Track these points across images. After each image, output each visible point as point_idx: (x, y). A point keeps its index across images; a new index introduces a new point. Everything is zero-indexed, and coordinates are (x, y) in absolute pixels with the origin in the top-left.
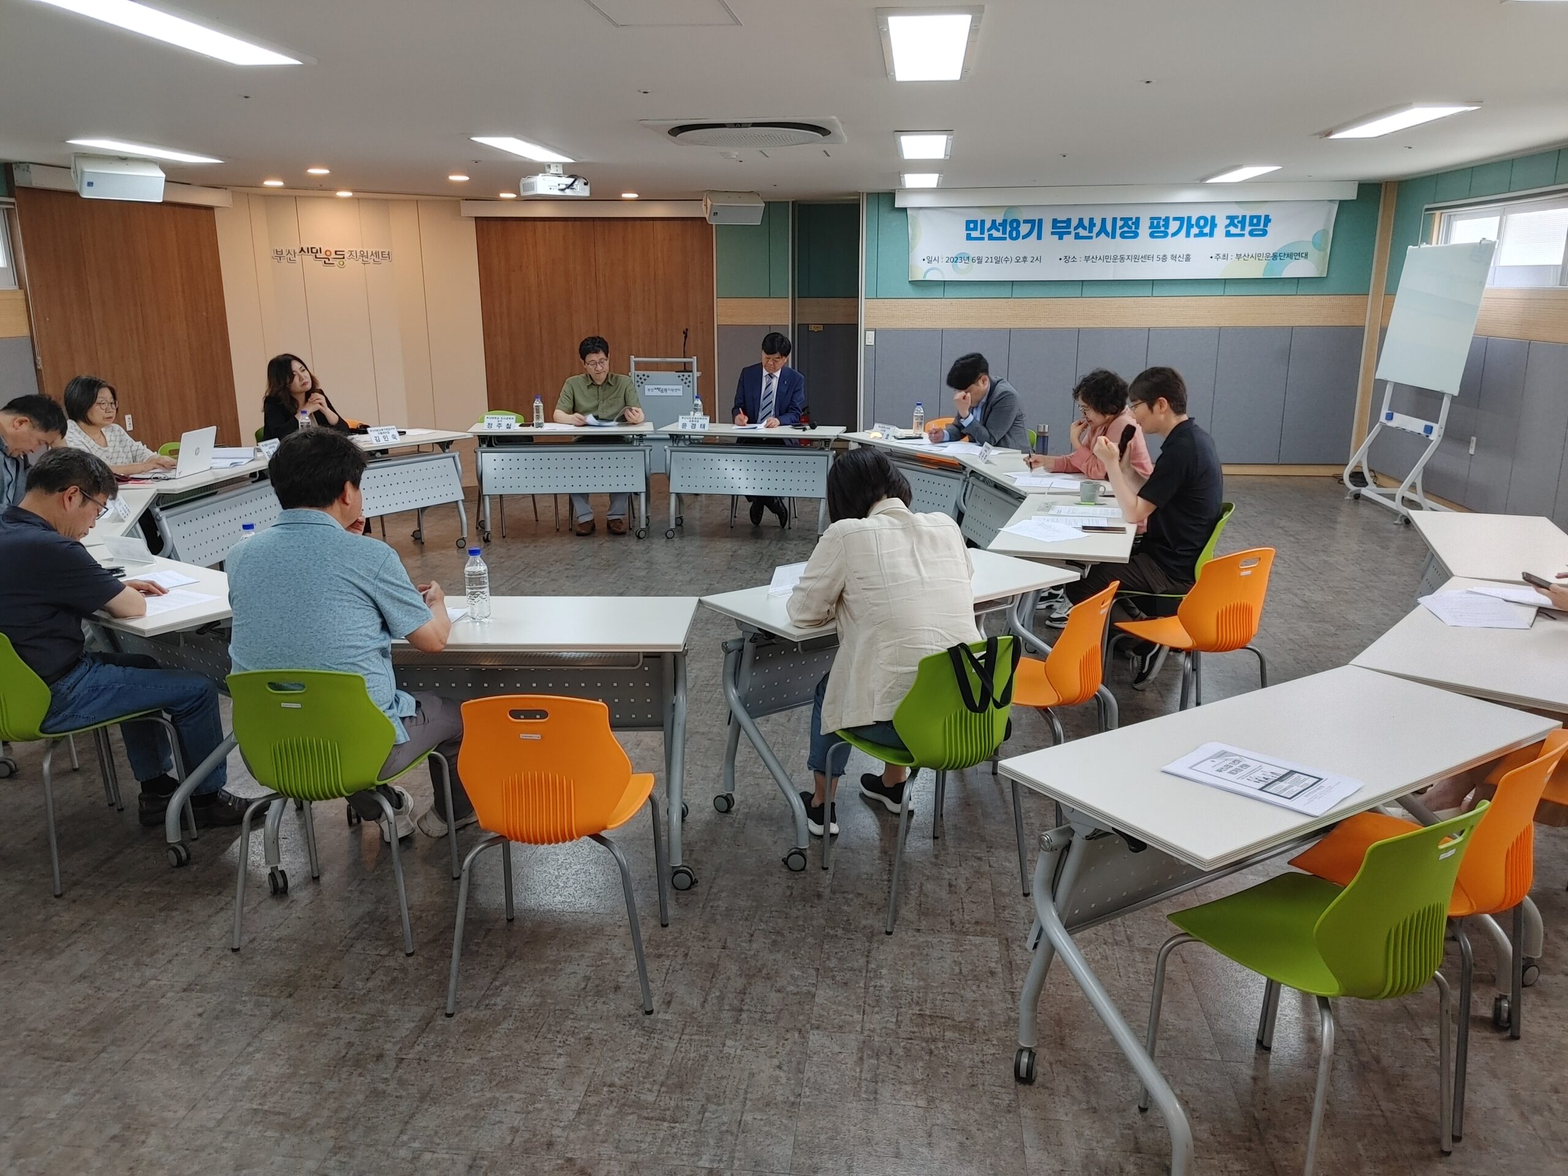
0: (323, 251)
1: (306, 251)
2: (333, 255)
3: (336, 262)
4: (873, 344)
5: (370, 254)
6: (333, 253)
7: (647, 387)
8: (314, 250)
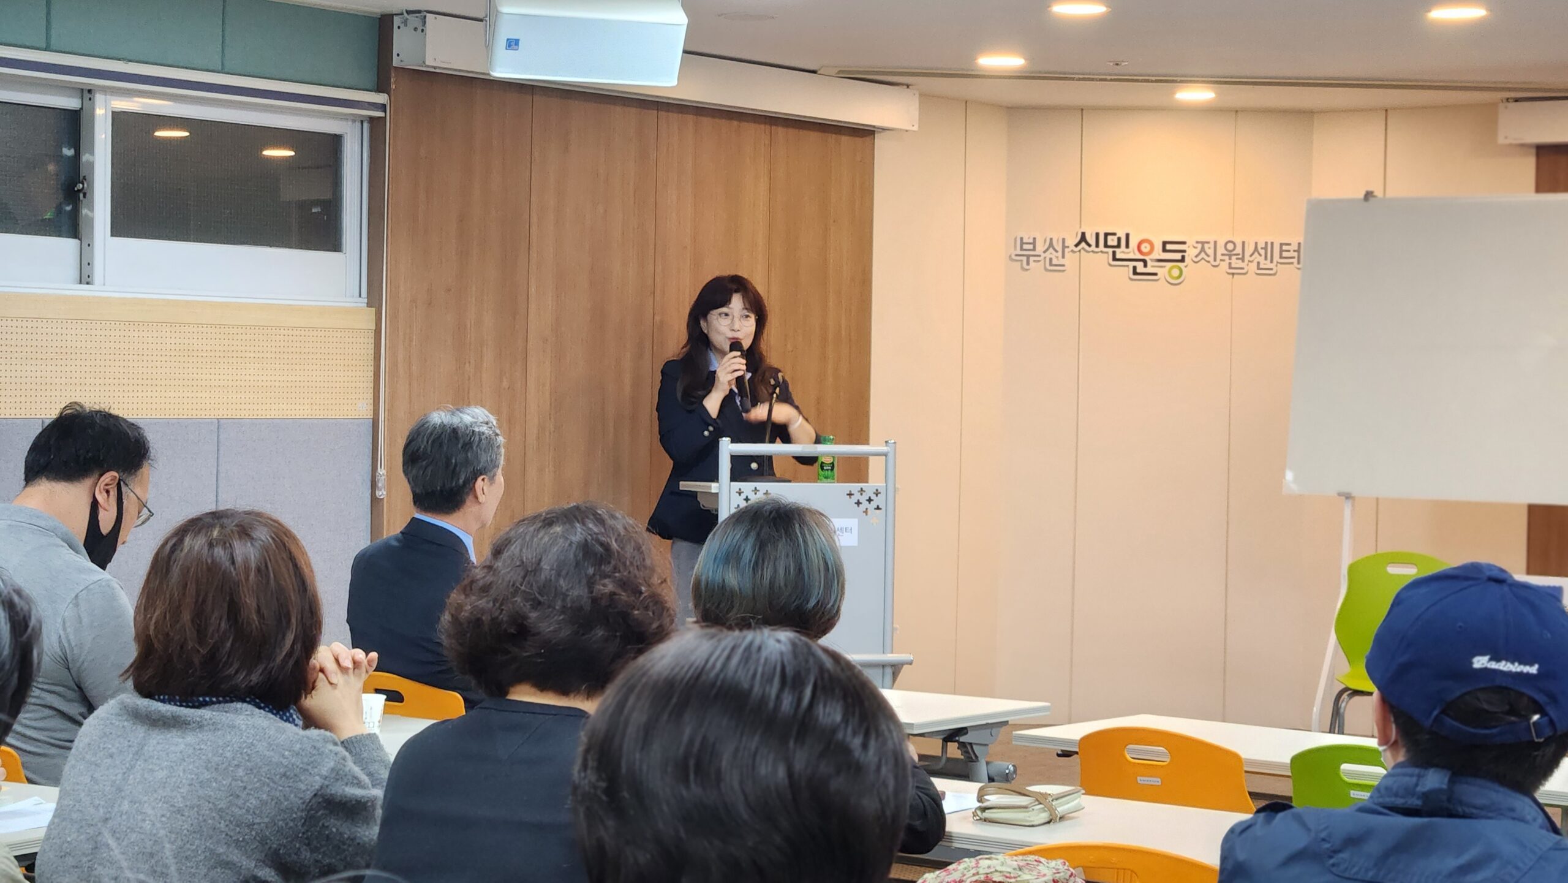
0: (1133, 243)
1: (1092, 240)
2: (1158, 254)
3: (1163, 271)
5: (1249, 249)
6: (1158, 246)
8: (1112, 241)
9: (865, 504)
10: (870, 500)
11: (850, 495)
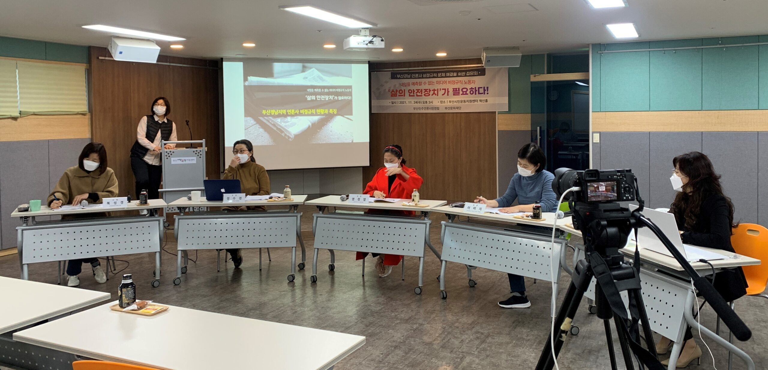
4: (598, 142)
7: (172, 159)
9: (198, 154)
10: (199, 153)
11: (194, 152)
